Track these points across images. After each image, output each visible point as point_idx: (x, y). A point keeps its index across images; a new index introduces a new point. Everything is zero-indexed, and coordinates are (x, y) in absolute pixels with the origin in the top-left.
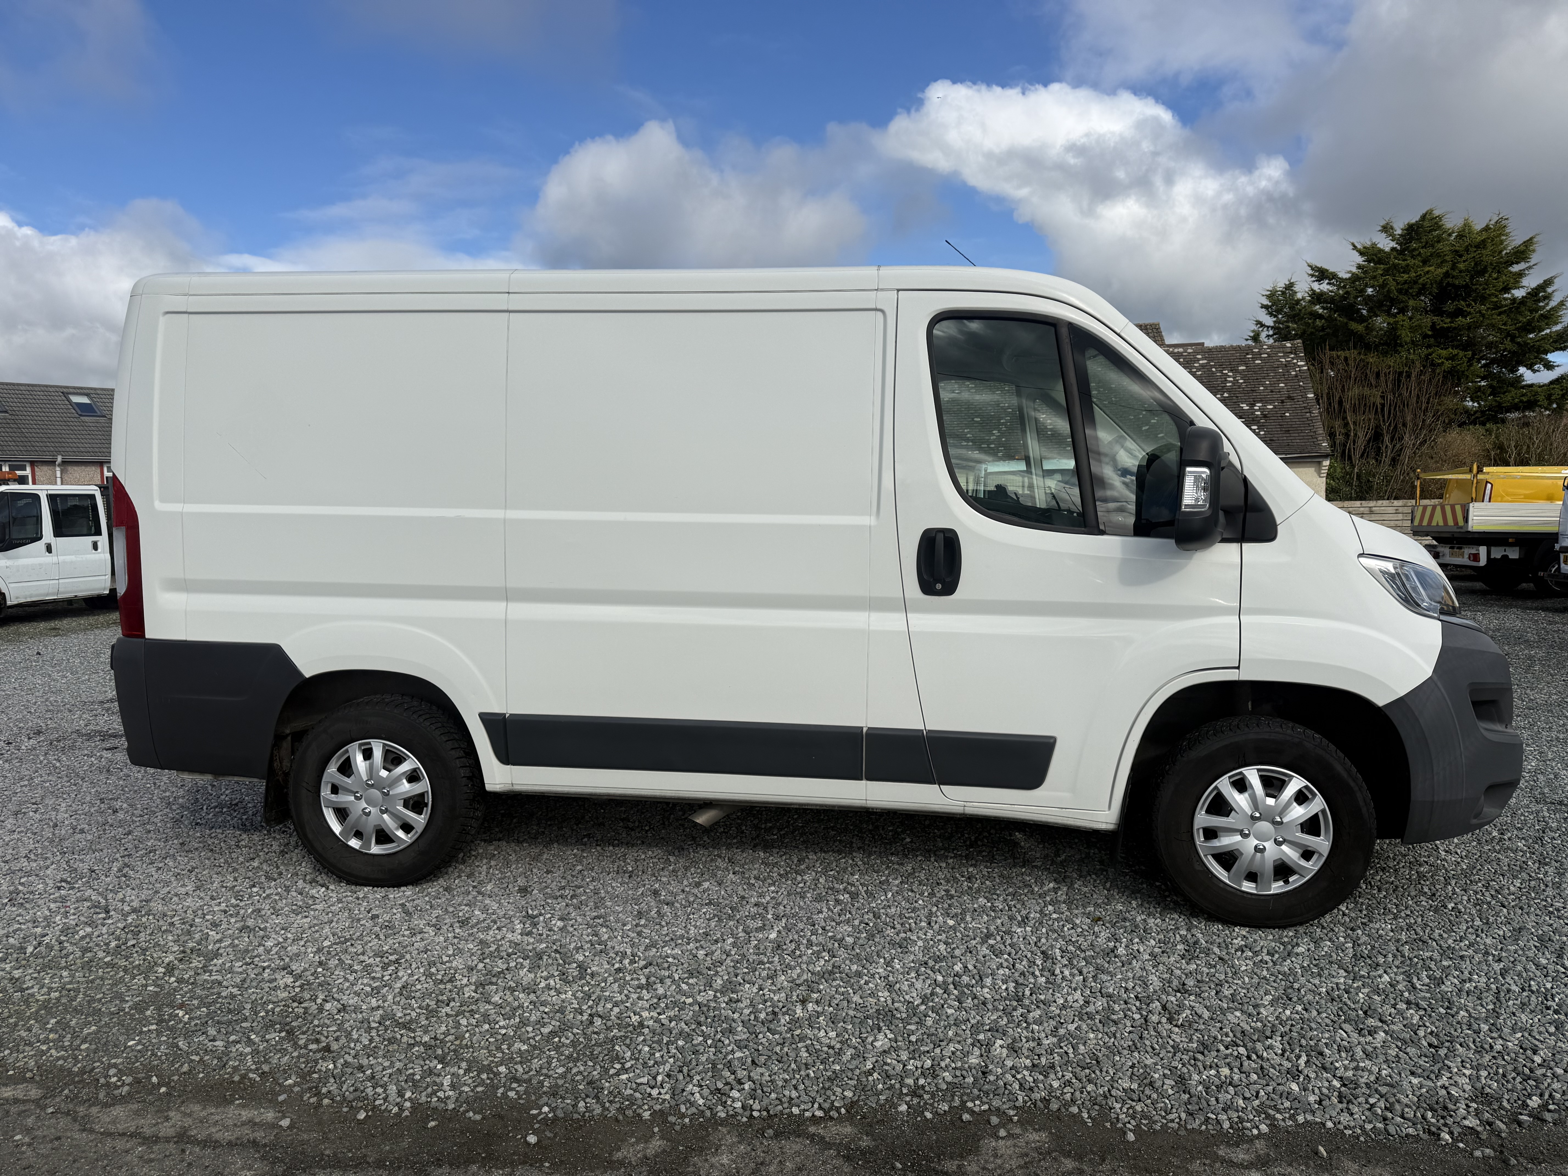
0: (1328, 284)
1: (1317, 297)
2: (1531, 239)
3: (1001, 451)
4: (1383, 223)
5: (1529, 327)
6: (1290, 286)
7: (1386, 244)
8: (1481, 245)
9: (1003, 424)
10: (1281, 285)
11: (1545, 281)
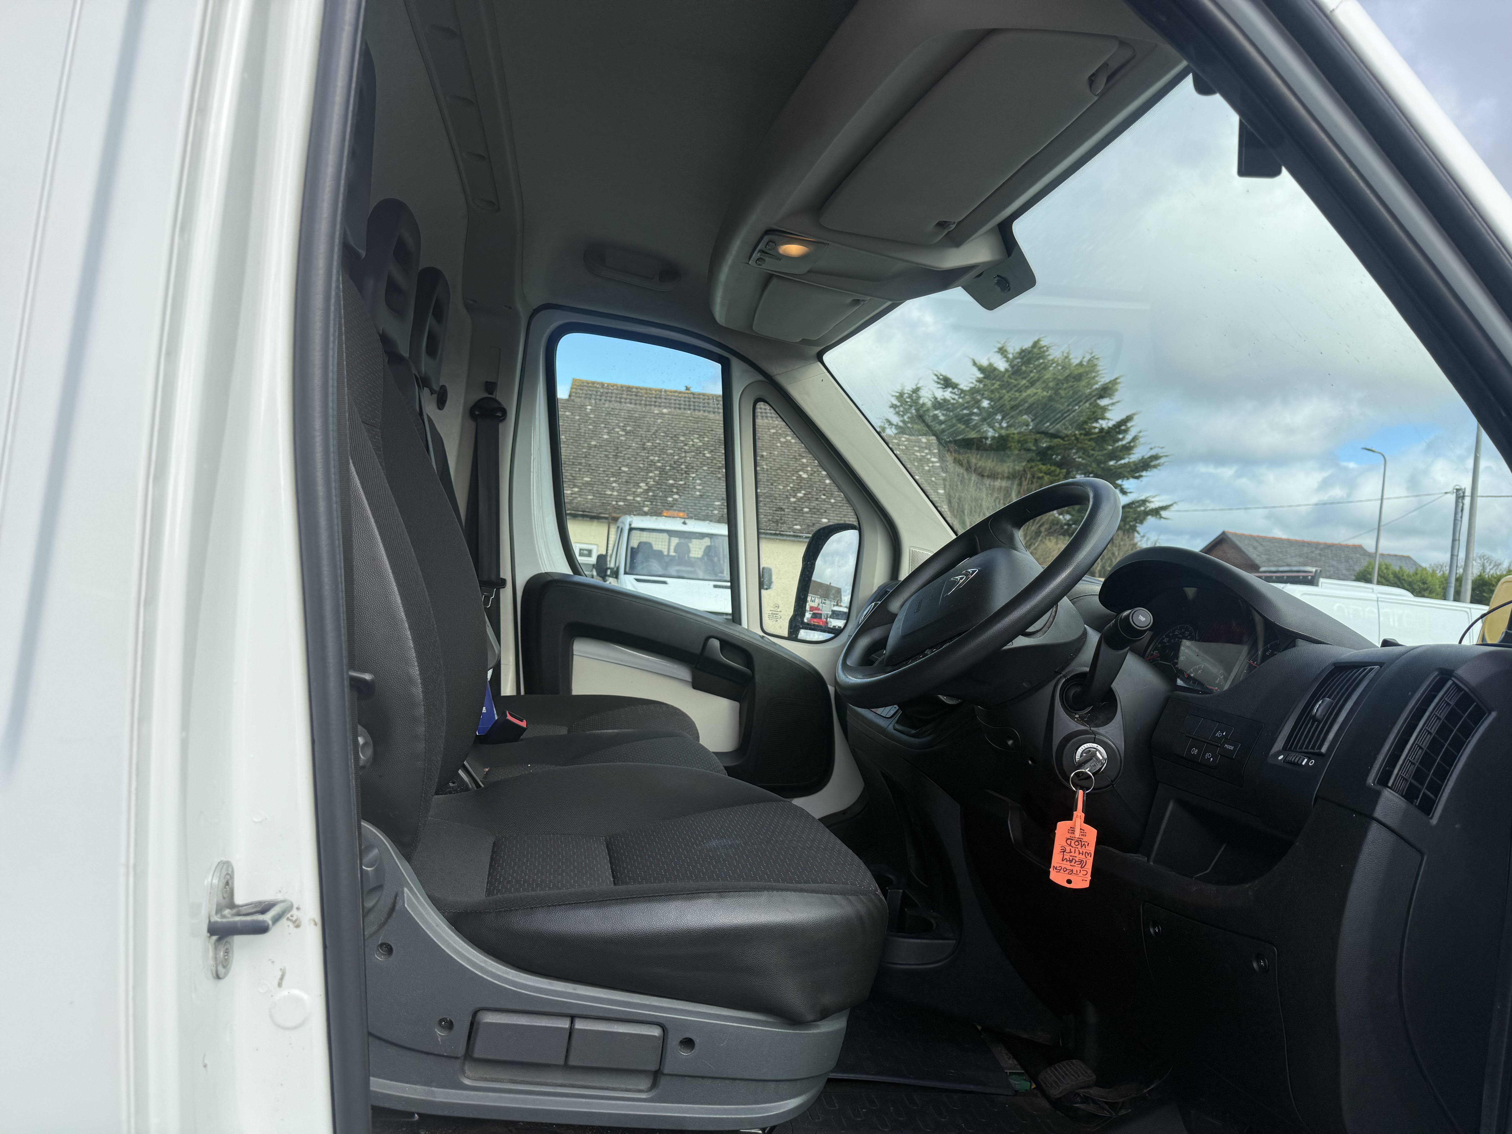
0: (951, 392)
1: (938, 404)
2: (1116, 379)
3: (647, 506)
4: (1000, 346)
5: (1114, 455)
6: (916, 390)
7: (1002, 365)
8: (1078, 378)
9: (651, 478)
10: (908, 388)
11: (1127, 417)
